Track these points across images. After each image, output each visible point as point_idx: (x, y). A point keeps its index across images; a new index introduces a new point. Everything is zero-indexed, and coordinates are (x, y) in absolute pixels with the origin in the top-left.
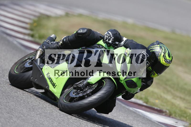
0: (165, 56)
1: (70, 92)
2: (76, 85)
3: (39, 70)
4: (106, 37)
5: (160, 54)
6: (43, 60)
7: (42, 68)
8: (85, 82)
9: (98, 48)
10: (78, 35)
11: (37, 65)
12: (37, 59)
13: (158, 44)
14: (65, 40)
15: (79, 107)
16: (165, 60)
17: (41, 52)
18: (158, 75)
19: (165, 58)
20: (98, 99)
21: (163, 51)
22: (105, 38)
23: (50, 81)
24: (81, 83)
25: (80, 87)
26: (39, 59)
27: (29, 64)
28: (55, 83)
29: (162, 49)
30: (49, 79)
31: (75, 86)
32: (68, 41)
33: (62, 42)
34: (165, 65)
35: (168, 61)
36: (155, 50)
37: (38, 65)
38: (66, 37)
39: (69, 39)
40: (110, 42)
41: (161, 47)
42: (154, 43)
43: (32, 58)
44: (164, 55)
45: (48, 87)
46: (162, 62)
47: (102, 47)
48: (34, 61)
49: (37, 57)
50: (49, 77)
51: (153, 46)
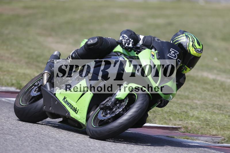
0: (195, 45)
2: (103, 105)
3: (52, 97)
5: (188, 44)
6: (52, 83)
7: (55, 94)
8: (113, 99)
9: (116, 56)
10: (88, 46)
11: (48, 91)
12: (46, 84)
13: (183, 34)
14: (74, 55)
16: (195, 50)
17: (47, 75)
19: (195, 47)
21: (191, 40)
23: (69, 107)
24: (108, 101)
25: (109, 106)
26: (48, 84)
28: (76, 108)
29: (189, 37)
34: (196, 55)
35: (199, 50)
36: (181, 41)
38: (75, 52)
41: (187, 36)
42: (178, 33)
43: (39, 84)
44: (193, 44)
45: (69, 113)
46: (192, 53)
47: (121, 54)
48: (42, 87)
49: (45, 82)
50: (66, 102)
51: (178, 37)
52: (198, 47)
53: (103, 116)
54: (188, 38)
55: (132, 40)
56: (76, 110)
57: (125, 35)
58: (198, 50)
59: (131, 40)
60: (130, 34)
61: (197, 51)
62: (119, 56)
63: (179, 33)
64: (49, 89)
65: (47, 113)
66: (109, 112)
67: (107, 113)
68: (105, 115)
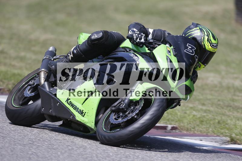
0: (210, 39)
2: (115, 107)
3: (53, 98)
5: (202, 38)
6: (50, 82)
7: (56, 94)
8: (126, 101)
9: (125, 52)
10: (92, 42)
11: (47, 91)
12: (44, 84)
13: (196, 27)
14: (75, 51)
15: (130, 135)
16: (210, 45)
17: (45, 74)
18: (205, 66)
19: (211, 42)
20: (152, 118)
21: (206, 33)
23: (74, 109)
25: (123, 108)
26: (46, 83)
27: (30, 91)
28: (83, 110)
30: (71, 106)
31: (113, 108)
33: (72, 56)
34: (211, 50)
36: (195, 35)
39: (81, 48)
40: (143, 40)
42: (190, 26)
43: (34, 84)
44: (208, 38)
45: (74, 116)
46: (208, 48)
47: (130, 49)
48: (39, 86)
49: (42, 81)
50: (70, 103)
51: (191, 31)
52: (213, 41)
53: (115, 119)
54: (203, 32)
56: (82, 113)
57: (135, 29)
58: (214, 45)
59: (143, 34)
60: (139, 27)
61: (212, 46)
62: (127, 52)
63: (192, 26)
64: (48, 89)
65: (45, 116)
66: (121, 114)
67: (120, 116)
68: (118, 117)
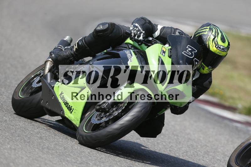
0: (216, 40)
1: (91, 118)
3: (50, 90)
4: (134, 33)
5: (208, 37)
7: (54, 87)
10: (97, 33)
12: (47, 75)
14: (80, 43)
17: (50, 64)
19: (216, 43)
20: (132, 120)
22: (133, 35)
23: (64, 104)
25: (104, 108)
28: (72, 107)
31: (98, 107)
32: (85, 44)
33: (77, 47)
34: (216, 52)
35: (222, 47)
36: (202, 33)
37: (48, 83)
38: (82, 39)
39: (86, 40)
40: (141, 38)
41: (211, 29)
44: (214, 38)
45: (63, 112)
46: (212, 49)
47: (132, 47)
48: (42, 77)
49: (46, 71)
51: (201, 29)
52: (220, 43)
53: (98, 120)
55: (144, 32)
56: (71, 109)
57: (137, 25)
58: (220, 47)
60: (143, 22)
61: (217, 47)
64: (49, 81)
65: (44, 109)
68: (100, 118)
